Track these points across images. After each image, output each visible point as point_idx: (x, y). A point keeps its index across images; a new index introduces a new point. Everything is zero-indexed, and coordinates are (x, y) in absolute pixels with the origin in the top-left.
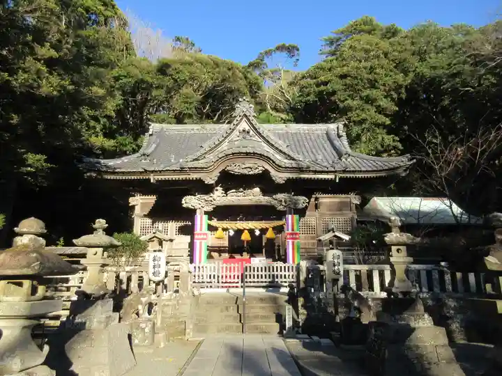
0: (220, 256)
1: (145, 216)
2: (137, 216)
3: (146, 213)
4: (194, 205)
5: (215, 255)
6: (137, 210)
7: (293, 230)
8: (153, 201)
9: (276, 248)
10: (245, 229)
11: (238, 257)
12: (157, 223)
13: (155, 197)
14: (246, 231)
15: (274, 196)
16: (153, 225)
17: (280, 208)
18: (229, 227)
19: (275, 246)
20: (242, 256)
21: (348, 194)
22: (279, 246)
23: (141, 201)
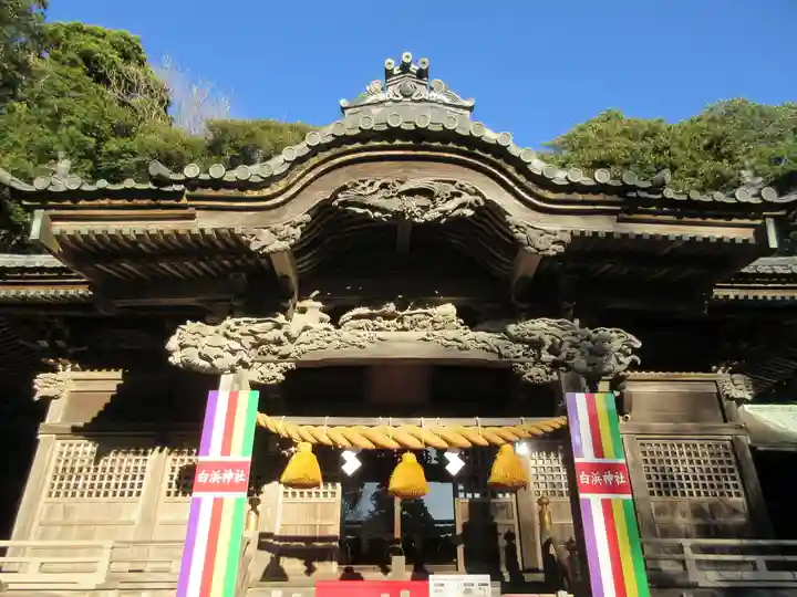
0: (310, 571)
1: (76, 431)
2: (52, 430)
3: (81, 424)
4: (212, 353)
5: (292, 566)
6: (55, 415)
7: (599, 452)
8: (113, 387)
9: (502, 542)
10: (404, 449)
11: (372, 574)
12: (112, 456)
13: (119, 374)
14: (409, 458)
15: (512, 328)
16: (97, 461)
17: (535, 373)
18: (342, 442)
19: (496, 535)
20: (386, 571)
21: (707, 370)
22: (510, 536)
23: (74, 387)
